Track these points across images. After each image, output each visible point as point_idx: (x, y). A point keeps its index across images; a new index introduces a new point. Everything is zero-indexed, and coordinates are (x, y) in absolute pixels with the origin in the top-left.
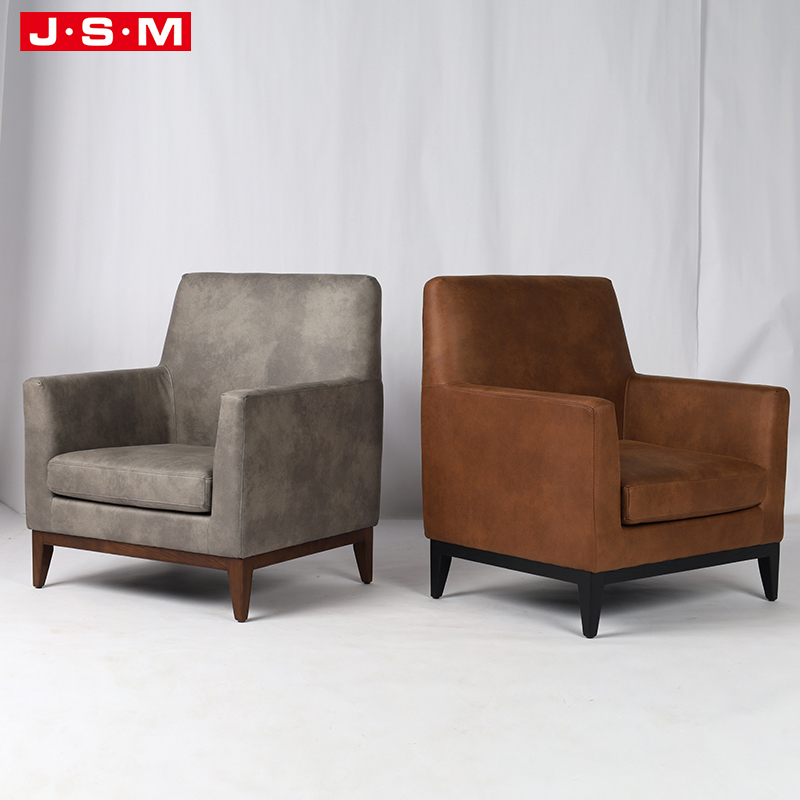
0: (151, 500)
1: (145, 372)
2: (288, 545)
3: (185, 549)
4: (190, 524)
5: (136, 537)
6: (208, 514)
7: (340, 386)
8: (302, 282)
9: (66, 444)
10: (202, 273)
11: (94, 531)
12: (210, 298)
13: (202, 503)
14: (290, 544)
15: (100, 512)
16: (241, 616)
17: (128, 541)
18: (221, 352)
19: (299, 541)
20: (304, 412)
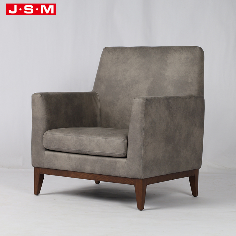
0: (97, 151)
1: (87, 94)
2: (162, 174)
3: (113, 174)
4: (116, 162)
5: (88, 169)
6: (125, 157)
7: (186, 98)
8: (164, 51)
9: (51, 125)
10: (114, 47)
11: (66, 166)
12: (118, 58)
13: (123, 152)
14: (163, 174)
15: (69, 157)
16: (141, 208)
17: (83, 171)
18: (124, 84)
19: (168, 172)
20: (171, 110)
